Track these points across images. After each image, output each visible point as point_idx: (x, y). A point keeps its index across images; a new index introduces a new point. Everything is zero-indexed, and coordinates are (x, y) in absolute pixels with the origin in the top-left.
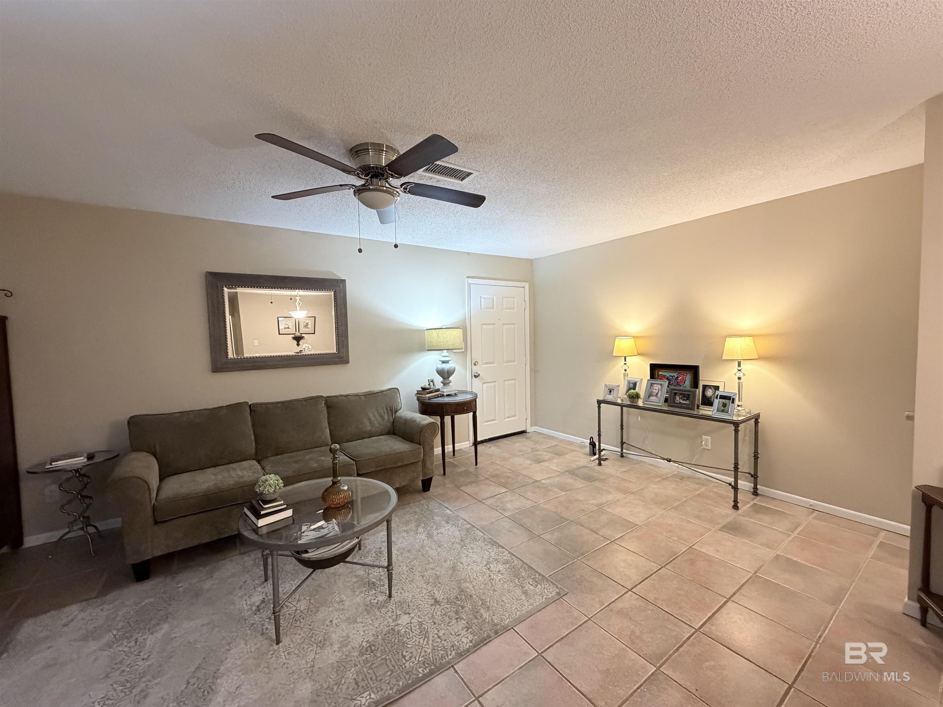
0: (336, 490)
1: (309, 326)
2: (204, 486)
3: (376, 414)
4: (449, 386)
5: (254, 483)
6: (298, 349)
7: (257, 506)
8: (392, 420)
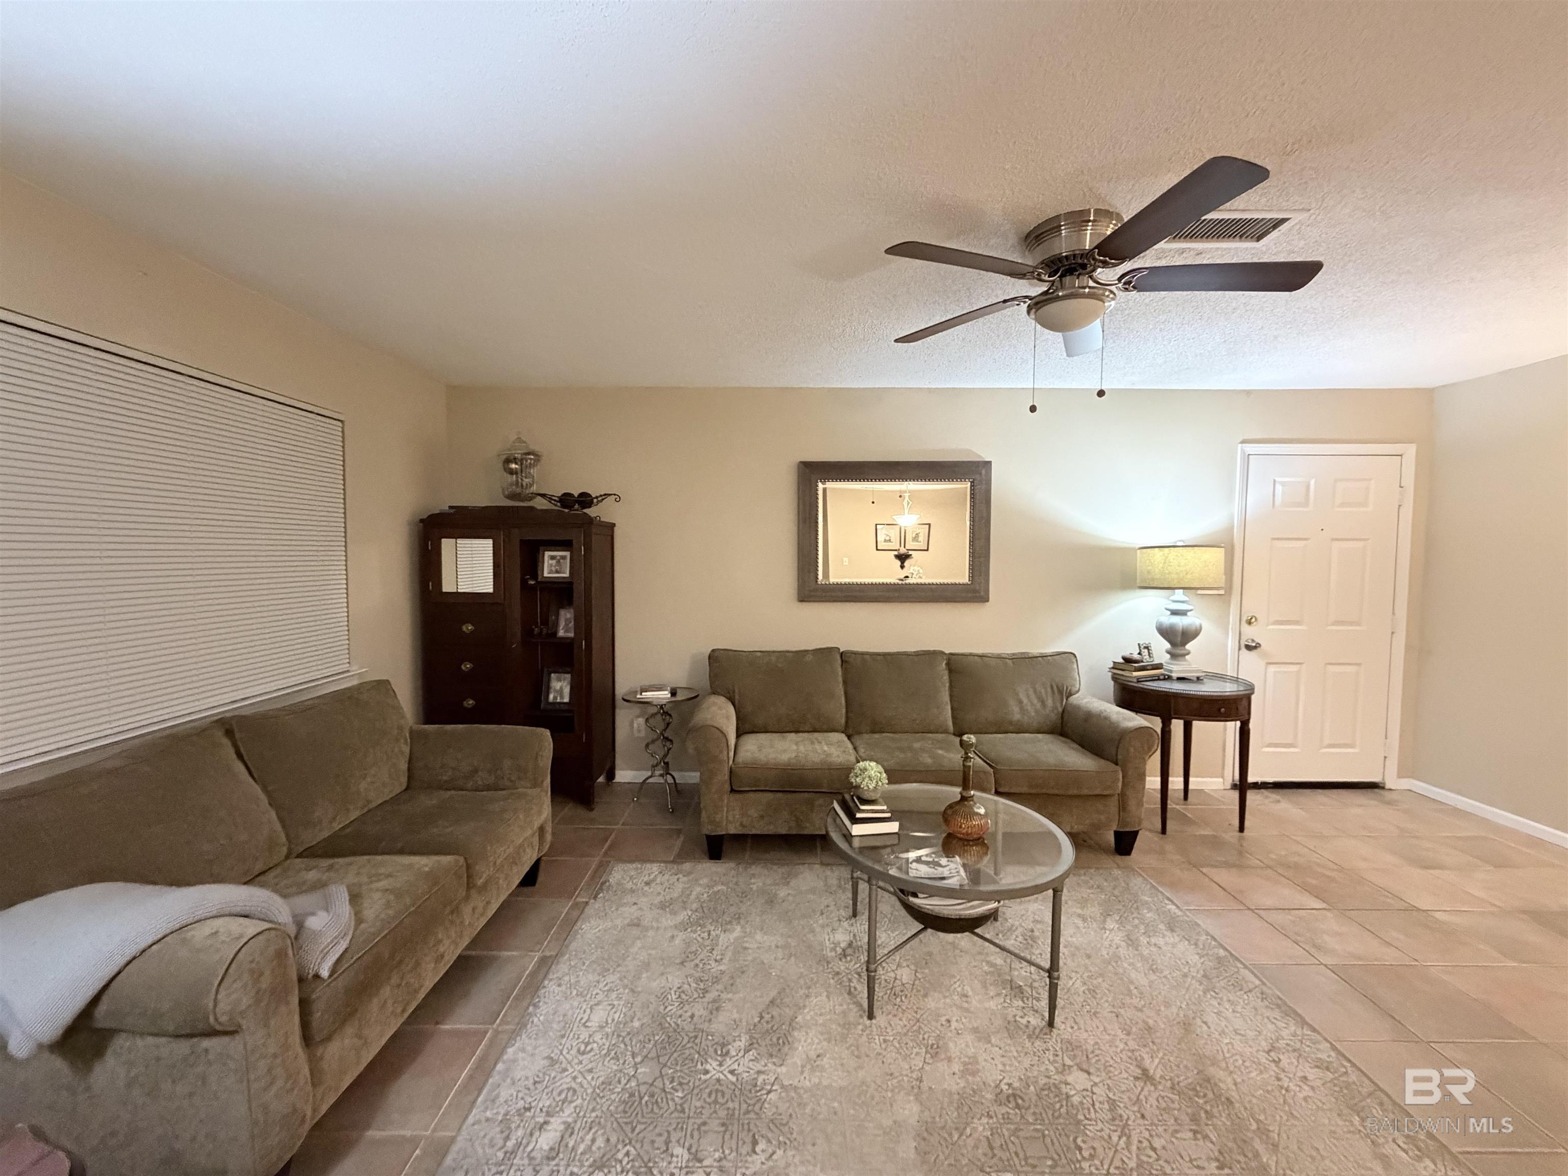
0: (967, 810)
1: (921, 539)
2: (784, 758)
3: (1031, 692)
4: (1185, 660)
5: (848, 770)
6: (902, 573)
7: (851, 804)
8: (1060, 710)
